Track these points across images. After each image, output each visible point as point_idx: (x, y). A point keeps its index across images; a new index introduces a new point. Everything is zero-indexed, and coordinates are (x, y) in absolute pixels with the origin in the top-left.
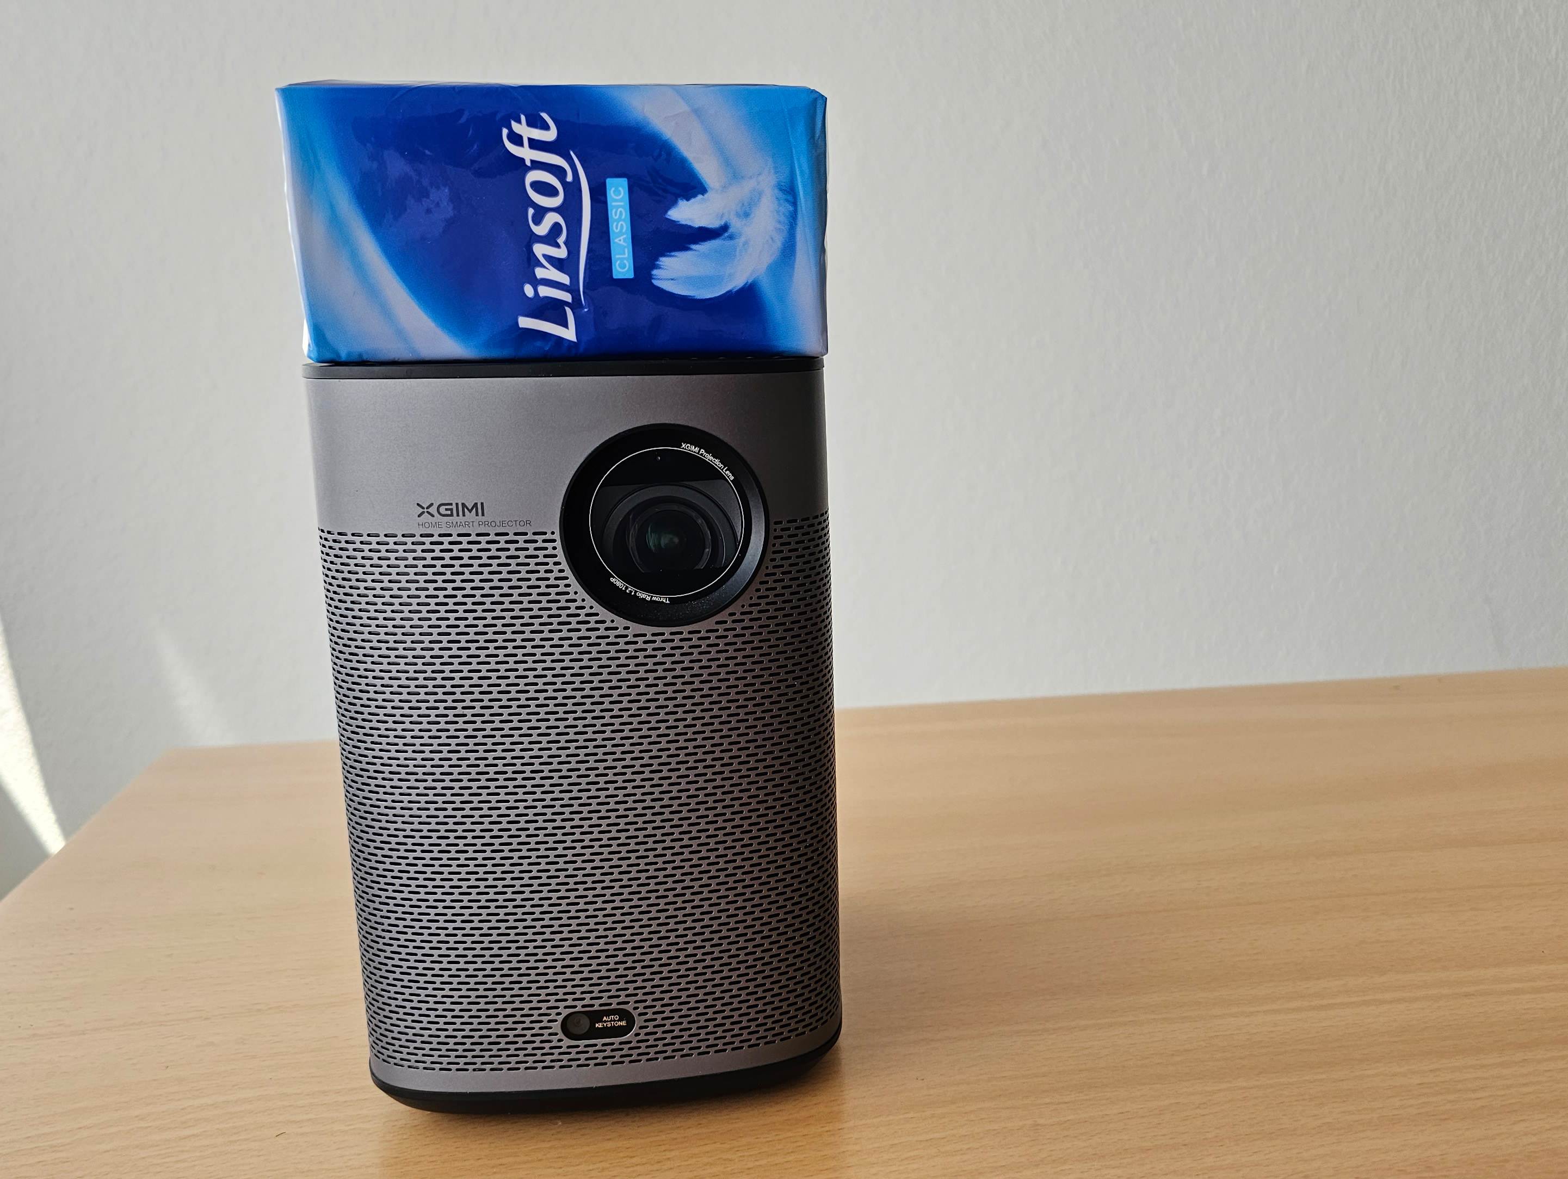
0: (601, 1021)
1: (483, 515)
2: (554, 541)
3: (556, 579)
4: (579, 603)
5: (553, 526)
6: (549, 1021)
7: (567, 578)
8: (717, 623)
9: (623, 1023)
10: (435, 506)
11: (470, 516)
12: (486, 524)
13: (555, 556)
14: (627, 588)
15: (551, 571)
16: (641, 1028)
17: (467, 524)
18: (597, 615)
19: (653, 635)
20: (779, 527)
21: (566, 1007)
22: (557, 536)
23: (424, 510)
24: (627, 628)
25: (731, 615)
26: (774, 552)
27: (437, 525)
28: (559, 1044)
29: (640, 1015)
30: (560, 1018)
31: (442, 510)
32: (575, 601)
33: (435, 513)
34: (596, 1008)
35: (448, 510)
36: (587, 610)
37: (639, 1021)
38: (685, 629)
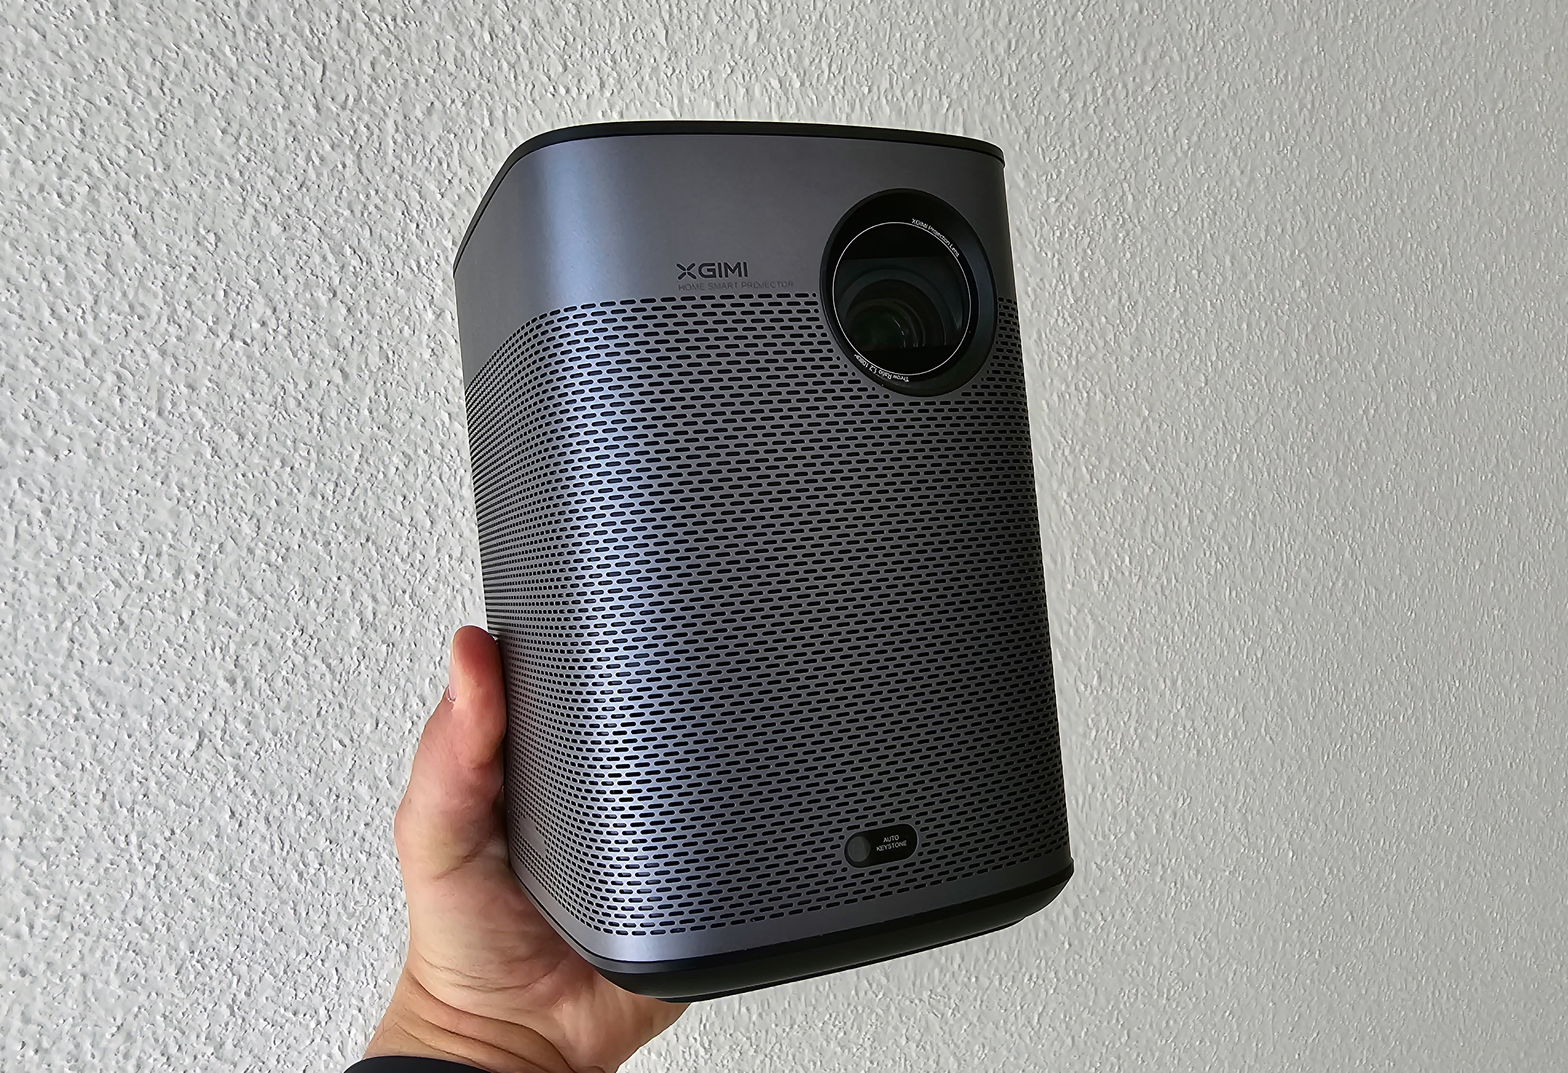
0: (881, 843)
1: (746, 276)
2: (815, 303)
3: (820, 343)
4: (842, 369)
5: (814, 289)
6: (832, 847)
7: (828, 343)
8: (962, 396)
9: (904, 844)
10: (696, 268)
11: (733, 277)
12: (750, 285)
13: (817, 319)
14: (870, 365)
15: (814, 335)
16: (924, 845)
17: (730, 285)
18: (858, 382)
19: (911, 404)
21: (849, 828)
22: (817, 299)
23: (685, 271)
24: (887, 396)
25: (975, 387)
26: (1001, 328)
27: (700, 286)
28: (844, 874)
29: (923, 830)
30: (842, 843)
31: (704, 271)
32: (837, 367)
33: (697, 274)
34: (880, 825)
35: (712, 270)
36: (850, 377)
37: (921, 838)
38: (937, 399)
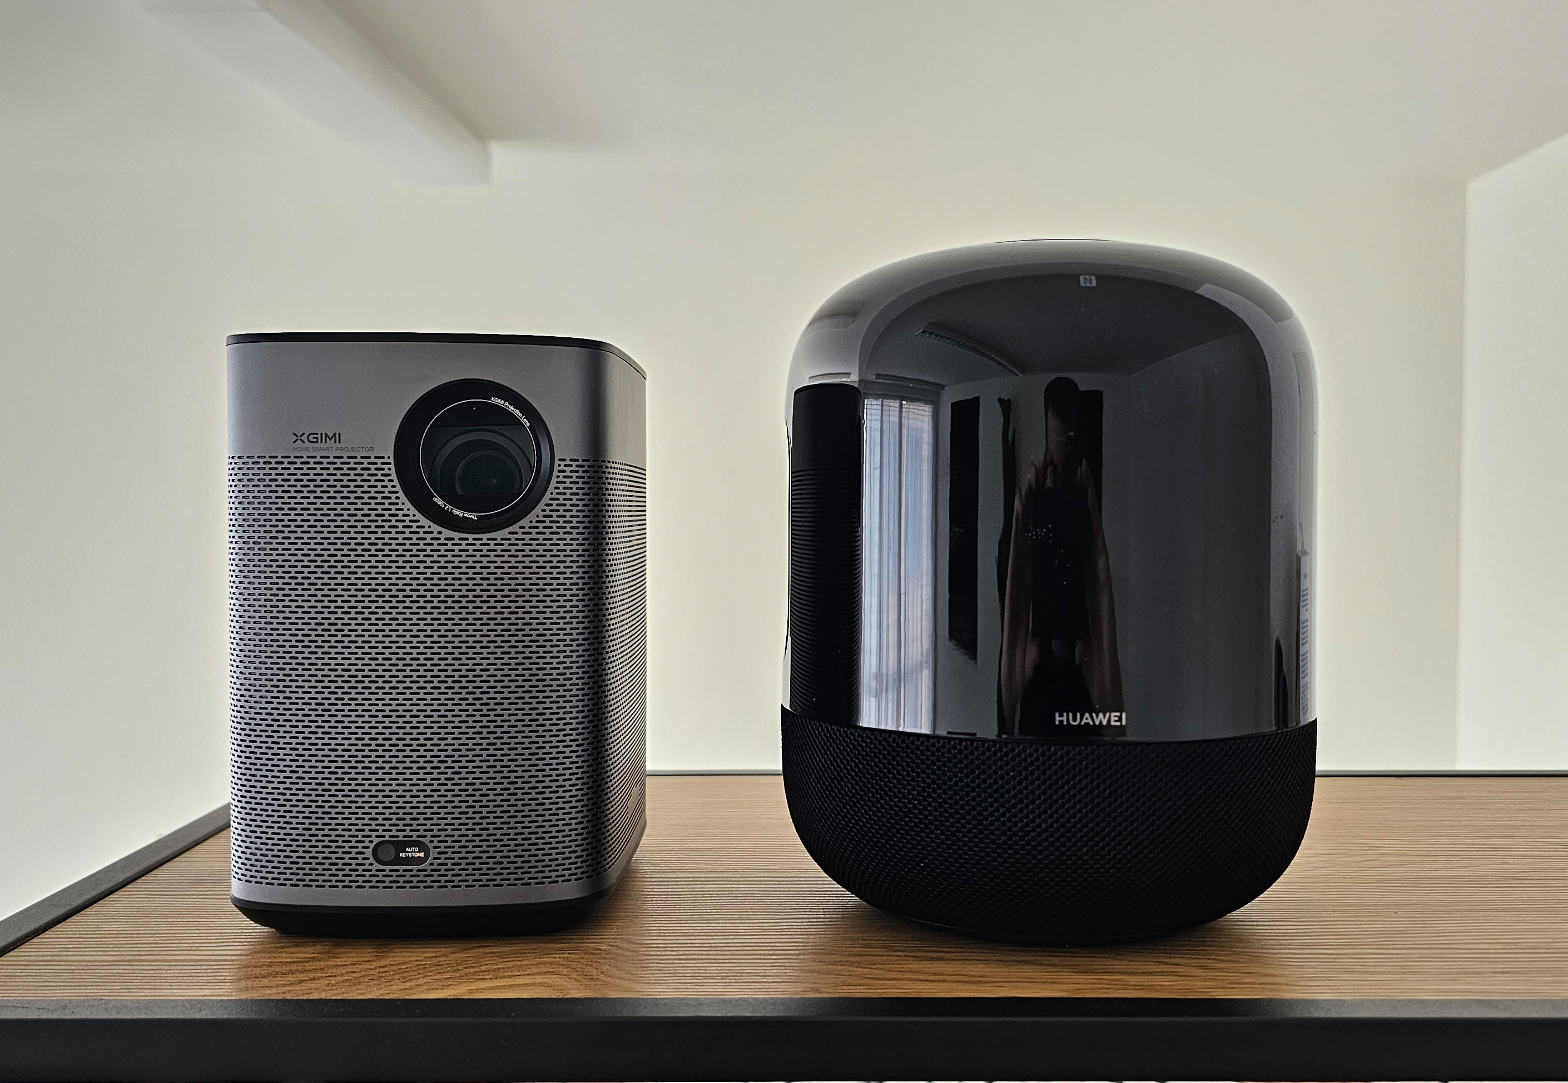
0: (405, 852)
1: (339, 442)
2: (390, 464)
3: (390, 492)
4: (405, 512)
5: (389, 453)
6: (364, 847)
7: (397, 492)
8: (510, 533)
9: (422, 855)
10: (306, 436)
11: (331, 443)
12: (341, 449)
13: (390, 475)
14: (445, 506)
15: (386, 487)
16: (435, 859)
17: (327, 449)
18: (418, 521)
19: (460, 539)
20: (563, 463)
21: (377, 836)
22: (391, 460)
23: (298, 438)
24: (440, 533)
25: (521, 527)
26: (558, 482)
27: (307, 449)
28: (370, 867)
29: (435, 847)
30: (372, 846)
31: (311, 438)
32: (402, 510)
33: (306, 440)
34: (401, 839)
35: (316, 438)
36: (411, 518)
37: (434, 853)
38: (485, 536)
